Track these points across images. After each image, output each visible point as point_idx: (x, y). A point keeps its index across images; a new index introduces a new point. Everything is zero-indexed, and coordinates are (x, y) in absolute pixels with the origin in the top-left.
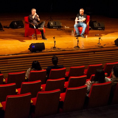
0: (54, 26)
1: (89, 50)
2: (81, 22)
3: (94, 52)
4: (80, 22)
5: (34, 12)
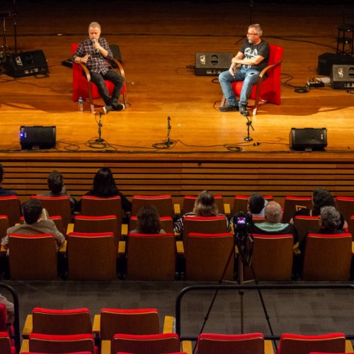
0: (209, 69)
1: (180, 156)
3: (200, 162)
4: (244, 67)
5: (92, 33)
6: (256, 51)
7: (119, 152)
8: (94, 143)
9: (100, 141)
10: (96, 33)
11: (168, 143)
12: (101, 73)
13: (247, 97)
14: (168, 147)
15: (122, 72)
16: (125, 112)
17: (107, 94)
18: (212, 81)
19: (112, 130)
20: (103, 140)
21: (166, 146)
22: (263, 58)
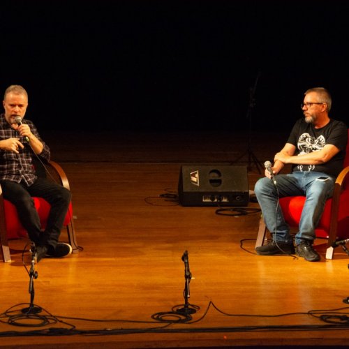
0: (206, 194)
2: (305, 166)
4: (300, 168)
5: (13, 106)
6: (322, 138)
7: (82, 333)
8: (20, 316)
9: (32, 310)
10: (20, 106)
11: (186, 311)
12: (23, 182)
13: (314, 223)
14: (188, 319)
15: (66, 183)
16: (73, 260)
17: (37, 223)
18: (217, 212)
19: (53, 290)
20: (39, 309)
21: (183, 318)
22: (336, 150)
